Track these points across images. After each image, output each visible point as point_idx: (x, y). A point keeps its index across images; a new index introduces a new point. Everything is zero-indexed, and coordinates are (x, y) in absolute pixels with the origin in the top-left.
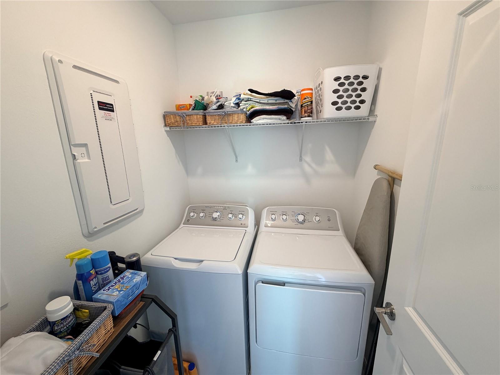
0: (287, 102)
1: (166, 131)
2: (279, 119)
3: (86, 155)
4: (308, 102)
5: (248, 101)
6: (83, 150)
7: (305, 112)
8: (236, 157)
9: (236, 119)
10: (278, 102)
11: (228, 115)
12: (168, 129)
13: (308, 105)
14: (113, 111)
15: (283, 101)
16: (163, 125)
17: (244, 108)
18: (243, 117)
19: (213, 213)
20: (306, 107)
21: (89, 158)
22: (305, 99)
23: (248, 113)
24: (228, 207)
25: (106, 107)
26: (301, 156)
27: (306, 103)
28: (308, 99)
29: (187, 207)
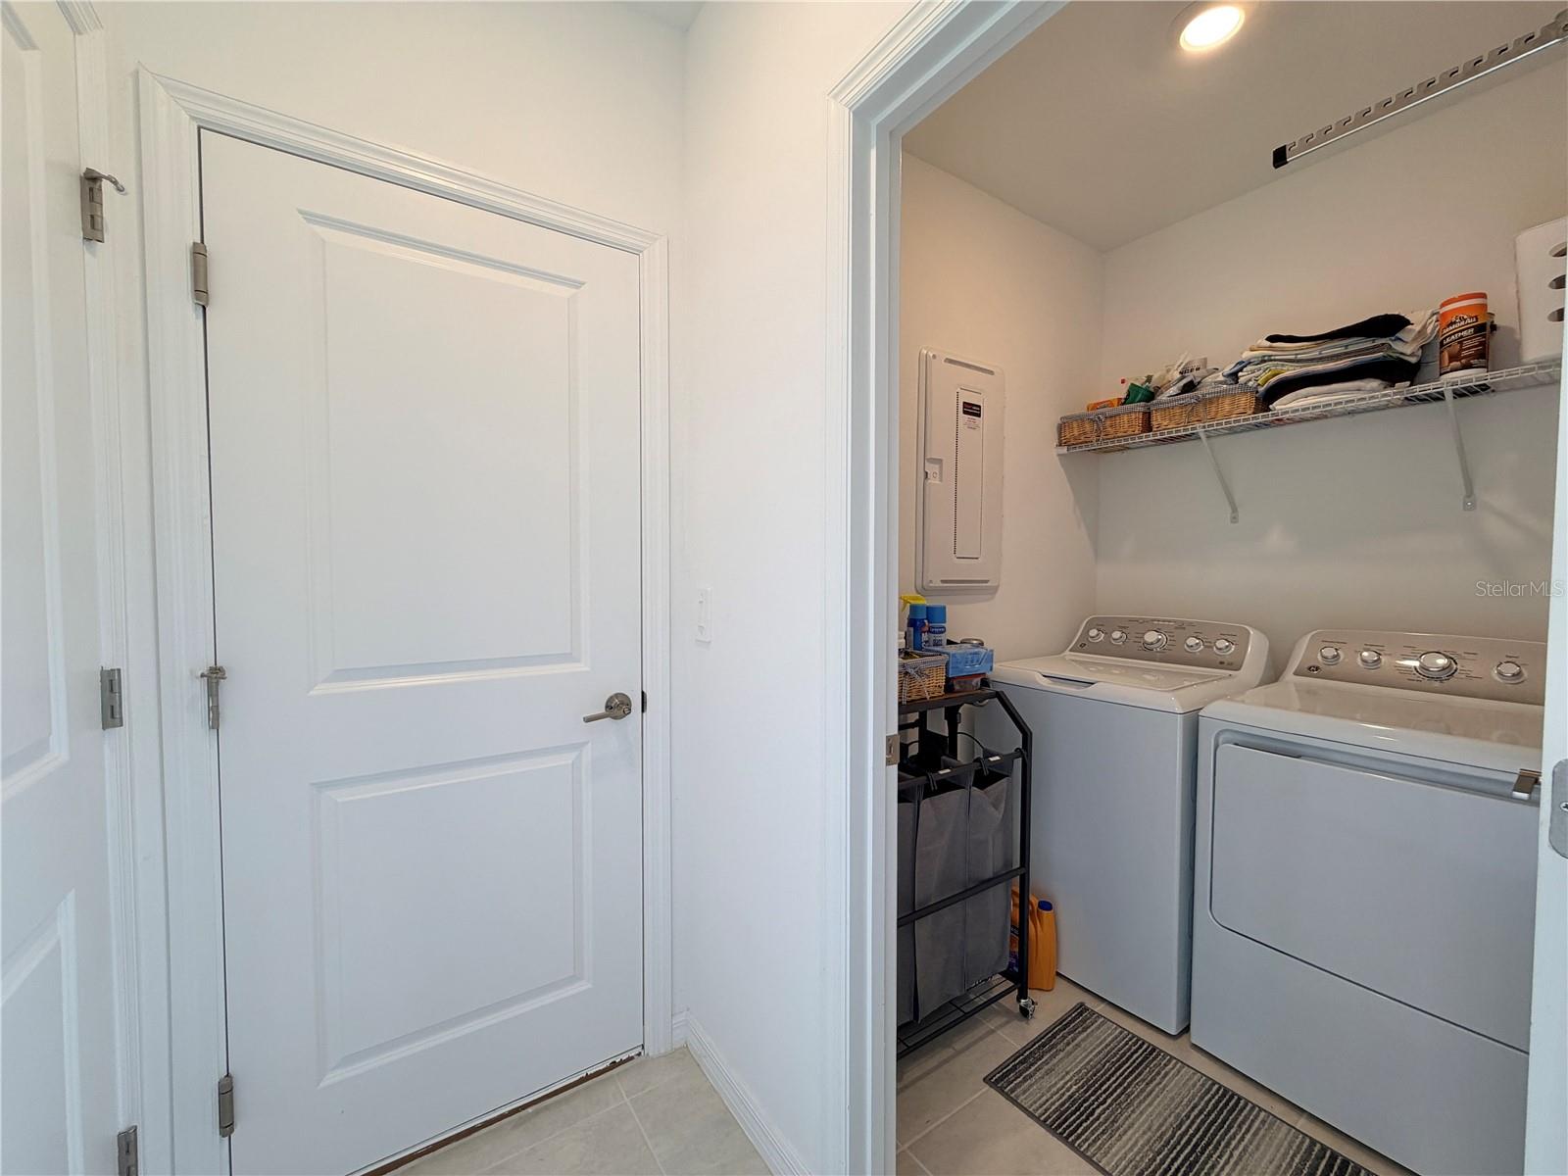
0: (1383, 344)
1: (1059, 455)
2: (1359, 390)
3: (938, 476)
4: (1461, 331)
5: (1264, 361)
6: (936, 467)
7: (1452, 358)
8: (1234, 510)
9: (1227, 408)
10: (1351, 349)
11: (1206, 402)
12: (1064, 450)
13: (1462, 337)
14: (979, 416)
15: (1369, 344)
16: (1056, 442)
17: (1250, 380)
18: (1246, 401)
19: (1144, 634)
20: (1455, 343)
21: (941, 481)
22: (1452, 324)
23: (1261, 389)
24: (1191, 624)
25: (971, 409)
26: (1470, 493)
27: (1450, 336)
28: (1462, 323)
29: (1083, 621)
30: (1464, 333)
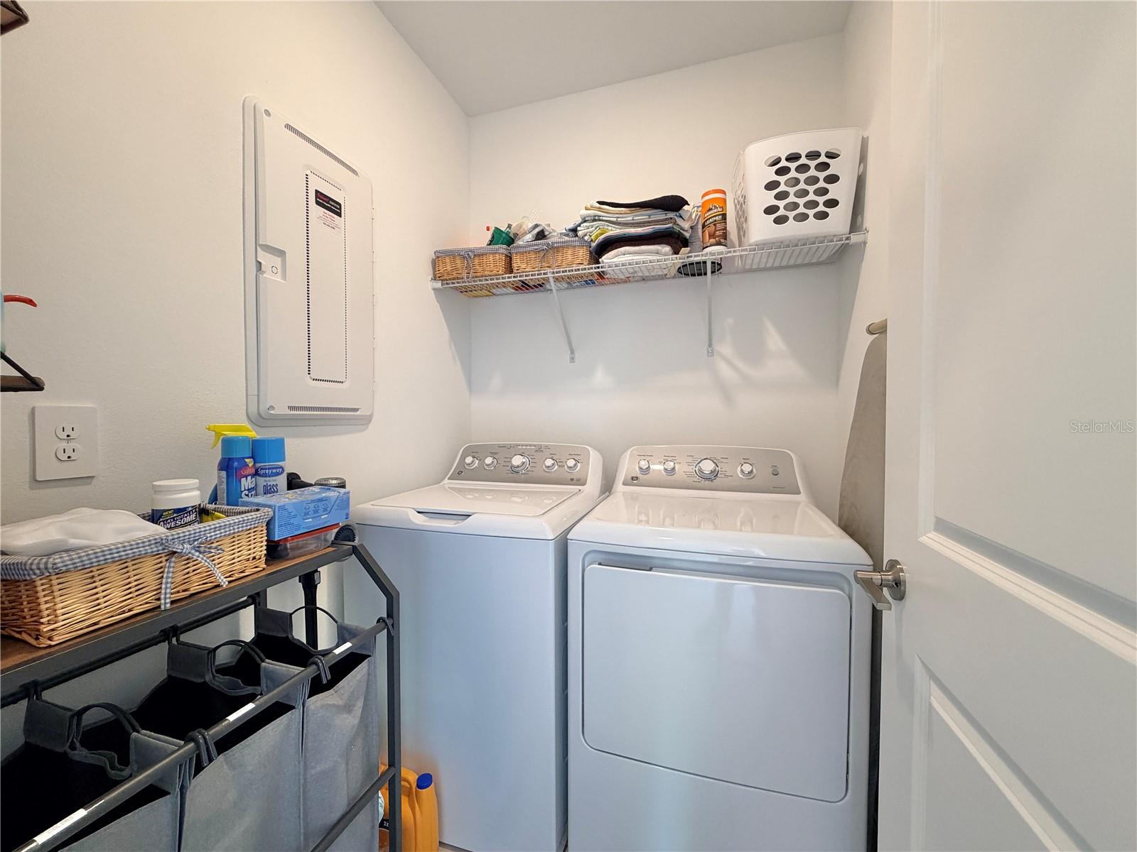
0: (671, 218)
1: (434, 289)
2: (657, 253)
3: (279, 270)
4: (715, 216)
5: (595, 220)
6: (277, 261)
7: (711, 236)
8: (572, 352)
9: (570, 258)
10: (653, 218)
11: (555, 249)
12: (438, 285)
13: (715, 221)
14: (339, 215)
15: (663, 217)
16: (431, 276)
17: (586, 235)
18: (583, 254)
19: (511, 458)
20: (712, 225)
21: (284, 276)
22: (710, 209)
23: (594, 245)
24: (547, 447)
25: (329, 204)
26: (710, 345)
27: (709, 219)
28: (716, 210)
29: (460, 450)
30: (717, 218)
